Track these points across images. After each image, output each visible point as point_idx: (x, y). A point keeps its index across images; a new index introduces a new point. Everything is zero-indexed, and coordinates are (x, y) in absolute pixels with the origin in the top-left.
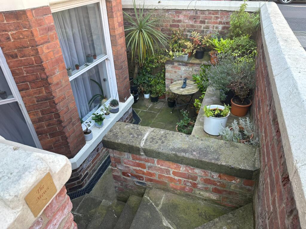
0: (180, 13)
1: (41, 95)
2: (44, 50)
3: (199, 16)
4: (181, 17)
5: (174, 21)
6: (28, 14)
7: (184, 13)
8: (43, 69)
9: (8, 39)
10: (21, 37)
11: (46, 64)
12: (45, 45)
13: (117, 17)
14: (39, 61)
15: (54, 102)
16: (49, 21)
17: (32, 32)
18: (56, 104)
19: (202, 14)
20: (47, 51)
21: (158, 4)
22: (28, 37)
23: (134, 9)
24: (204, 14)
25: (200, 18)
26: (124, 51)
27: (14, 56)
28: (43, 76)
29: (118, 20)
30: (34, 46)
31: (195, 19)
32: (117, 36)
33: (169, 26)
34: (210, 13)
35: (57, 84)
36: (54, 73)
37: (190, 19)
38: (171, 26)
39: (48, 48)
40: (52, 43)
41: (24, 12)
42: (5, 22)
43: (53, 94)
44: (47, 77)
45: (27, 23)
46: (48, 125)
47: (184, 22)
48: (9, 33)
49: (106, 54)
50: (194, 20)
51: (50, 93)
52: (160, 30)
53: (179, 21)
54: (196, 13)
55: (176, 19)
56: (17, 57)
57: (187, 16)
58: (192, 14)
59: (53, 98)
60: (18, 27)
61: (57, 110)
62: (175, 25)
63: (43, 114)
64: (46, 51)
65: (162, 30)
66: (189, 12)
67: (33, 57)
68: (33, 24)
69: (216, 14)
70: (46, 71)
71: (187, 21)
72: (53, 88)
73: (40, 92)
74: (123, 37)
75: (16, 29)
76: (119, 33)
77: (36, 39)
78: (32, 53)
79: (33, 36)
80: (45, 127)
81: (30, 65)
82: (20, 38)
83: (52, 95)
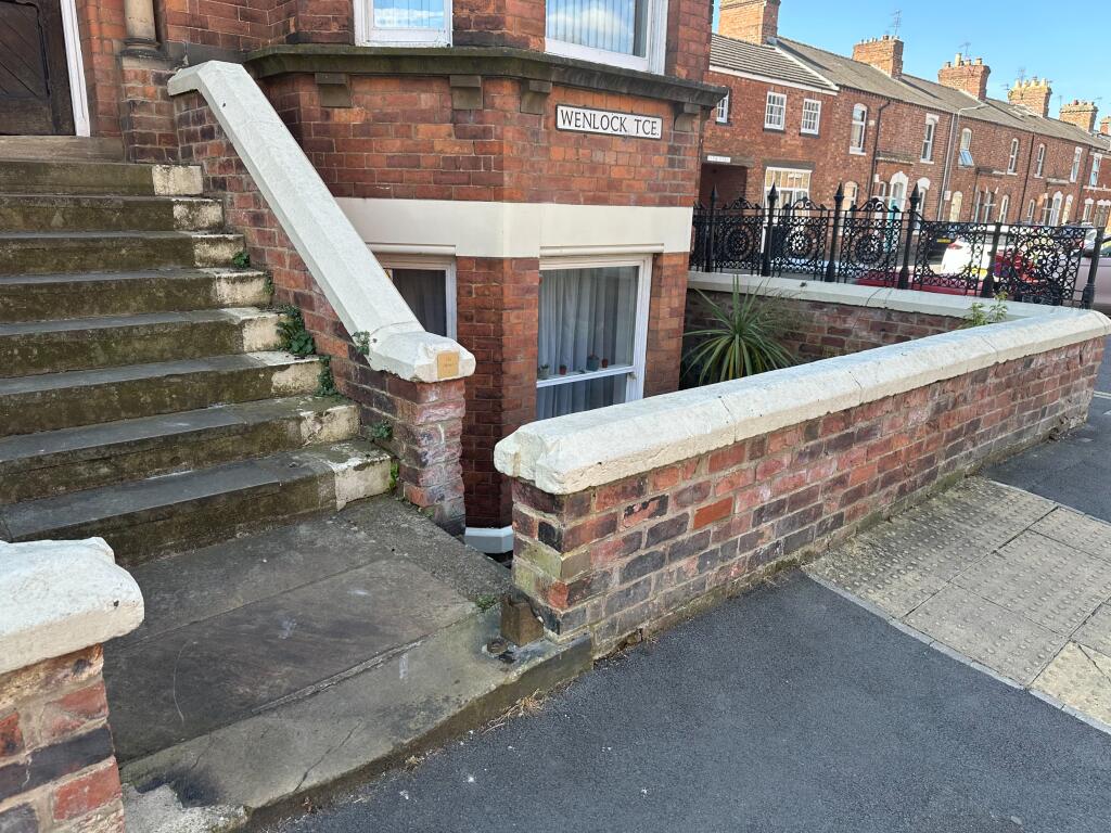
0: (850, 313)
1: (486, 386)
2: (511, 319)
3: (897, 326)
4: (851, 323)
5: (832, 330)
6: (506, 265)
7: (859, 313)
8: (501, 346)
9: (470, 293)
10: (487, 293)
11: (509, 341)
12: (516, 312)
13: (670, 297)
14: (500, 333)
15: (500, 406)
16: (532, 279)
17: (502, 289)
18: (503, 410)
19: (901, 321)
20: (516, 321)
21: (800, 289)
22: (495, 295)
23: (731, 293)
24: (907, 321)
25: (896, 331)
26: (673, 366)
27: (469, 318)
28: (498, 357)
29: (670, 303)
30: (500, 309)
31: (883, 330)
32: (662, 334)
33: (819, 340)
34: (923, 321)
35: (515, 377)
36: (515, 359)
37: (871, 329)
38: (825, 341)
39: (518, 318)
40: (527, 312)
41: (501, 261)
42: (474, 270)
43: (504, 391)
44: (503, 360)
45: (500, 275)
46: (479, 445)
47: (857, 336)
48: (474, 286)
49: (631, 364)
50: (883, 333)
51: (499, 388)
52: (797, 347)
53: (847, 332)
54: (889, 318)
55: (839, 325)
56: (472, 319)
57: (867, 322)
58: (878, 317)
59: (501, 397)
60: (487, 279)
61: (500, 419)
62: (835, 340)
63: (477, 421)
64: (513, 320)
65: (801, 347)
66: (872, 314)
67: (492, 325)
68: (507, 279)
69: (939, 326)
70: (504, 349)
71: (864, 333)
72: (506, 381)
73: (486, 382)
74: (675, 340)
75: (483, 282)
76: (668, 327)
77: (506, 300)
78: (493, 319)
79: (502, 294)
80: (474, 446)
81: (486, 335)
82: (485, 295)
83: (500, 392)
